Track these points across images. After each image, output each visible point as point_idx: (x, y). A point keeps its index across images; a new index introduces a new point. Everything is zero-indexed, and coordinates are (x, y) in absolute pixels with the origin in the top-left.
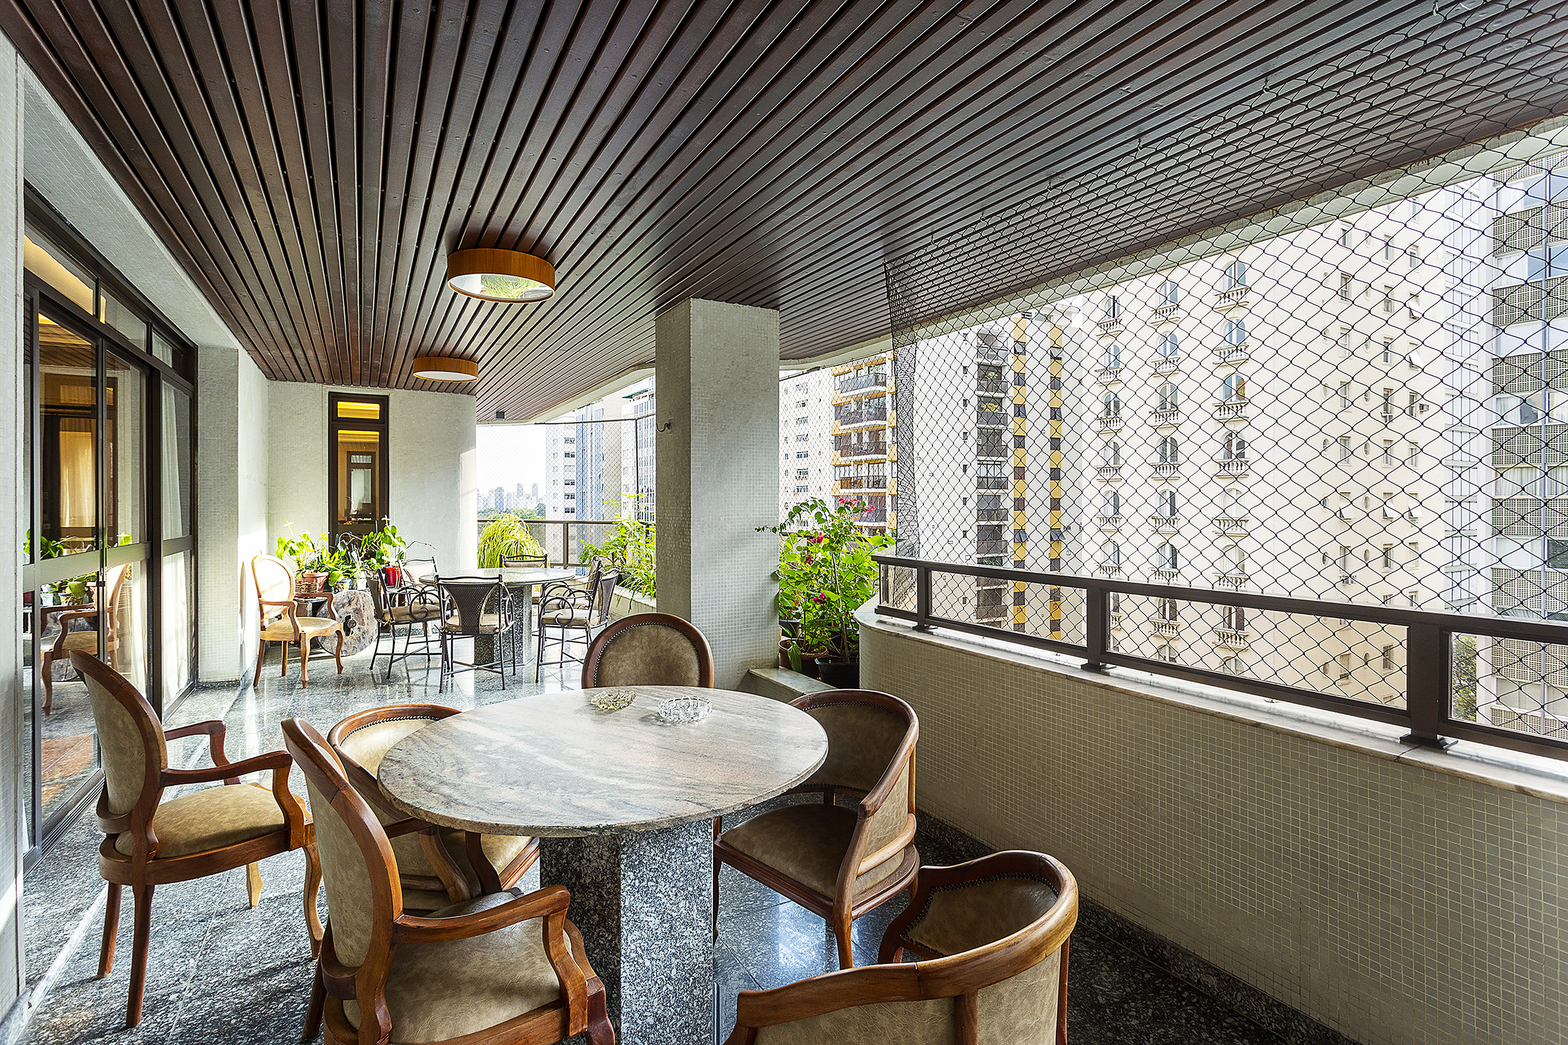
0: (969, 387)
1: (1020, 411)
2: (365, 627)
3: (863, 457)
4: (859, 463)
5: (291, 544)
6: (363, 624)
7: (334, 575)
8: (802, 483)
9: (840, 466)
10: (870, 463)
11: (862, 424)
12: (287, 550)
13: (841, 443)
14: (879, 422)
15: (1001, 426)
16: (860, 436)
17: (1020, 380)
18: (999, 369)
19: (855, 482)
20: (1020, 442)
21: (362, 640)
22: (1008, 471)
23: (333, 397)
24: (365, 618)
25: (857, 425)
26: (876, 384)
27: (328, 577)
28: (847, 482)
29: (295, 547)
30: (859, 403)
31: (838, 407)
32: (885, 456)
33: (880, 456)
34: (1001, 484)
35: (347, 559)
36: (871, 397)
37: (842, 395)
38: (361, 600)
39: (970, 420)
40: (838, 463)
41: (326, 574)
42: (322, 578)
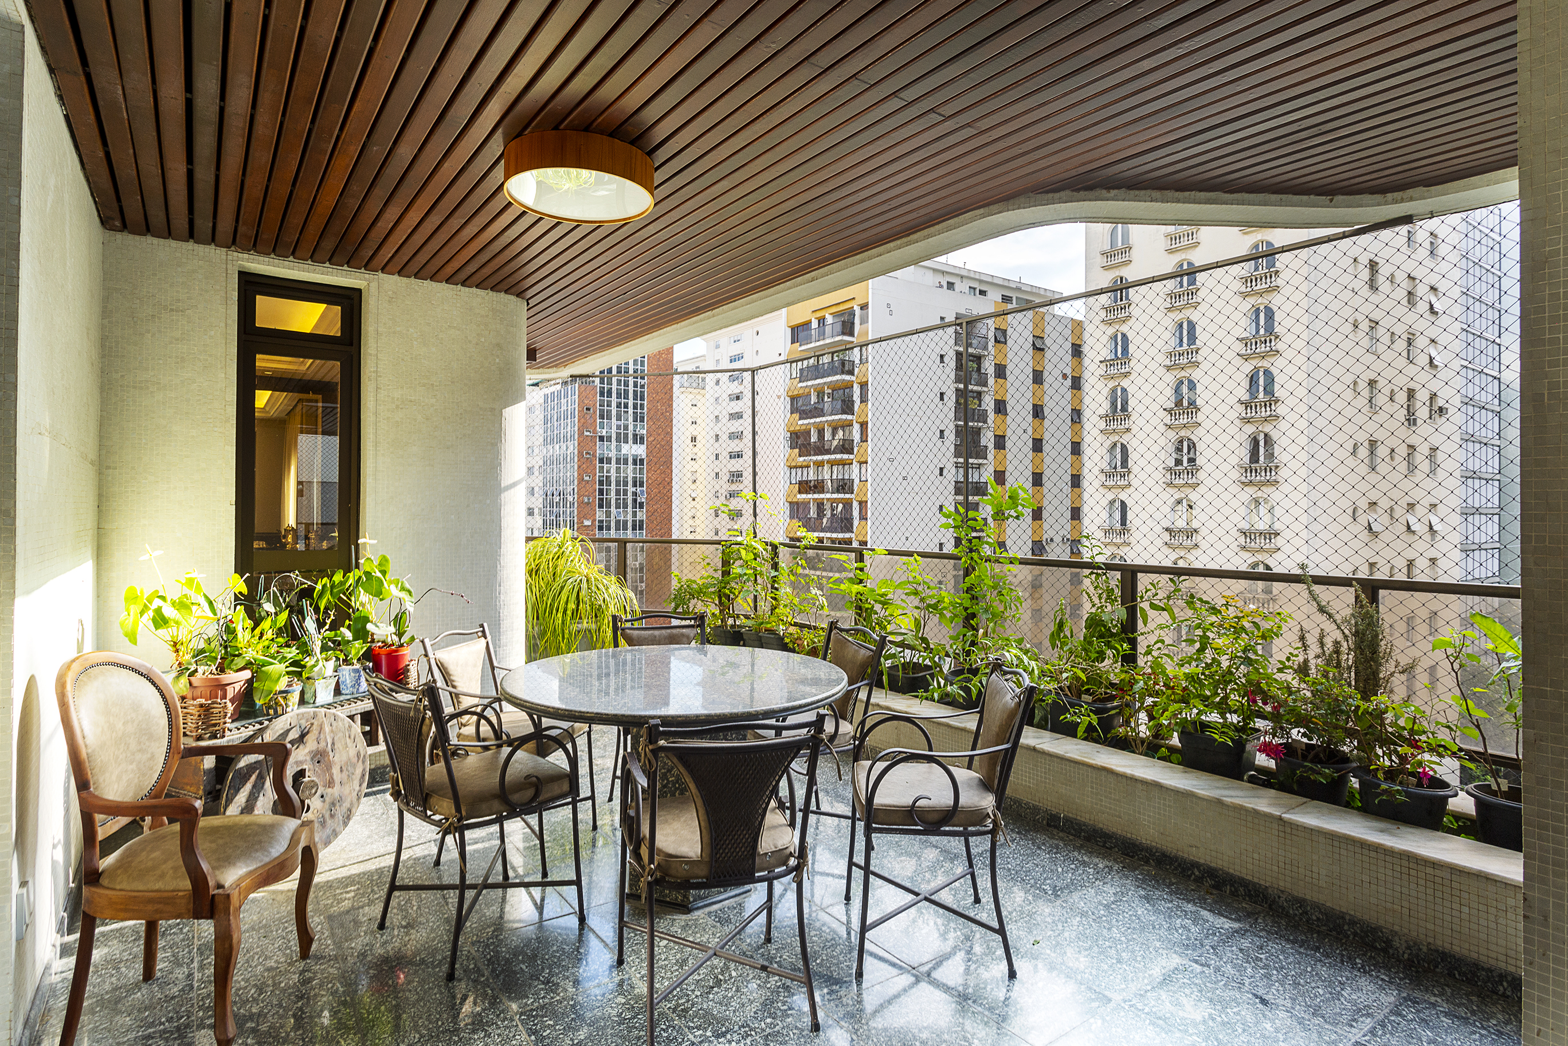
0: (946, 379)
1: (1001, 407)
2: (335, 791)
3: (826, 457)
4: (820, 464)
5: (157, 603)
6: (330, 784)
7: (267, 676)
8: (734, 487)
9: (796, 467)
10: (832, 463)
11: (824, 419)
12: (151, 614)
13: (799, 440)
14: (844, 417)
15: (980, 424)
16: (821, 433)
17: (1001, 372)
18: (978, 359)
19: (815, 487)
20: (1000, 442)
21: (329, 821)
22: (987, 475)
23: (247, 282)
24: (336, 771)
25: (818, 420)
26: (843, 373)
27: (250, 682)
28: (805, 487)
29: (168, 611)
30: (820, 394)
31: (793, 399)
32: (851, 457)
33: (845, 456)
34: (980, 489)
35: (292, 634)
36: (835, 388)
37: (801, 385)
38: (327, 728)
39: (946, 417)
40: (793, 464)
41: (247, 674)
42: (237, 687)
